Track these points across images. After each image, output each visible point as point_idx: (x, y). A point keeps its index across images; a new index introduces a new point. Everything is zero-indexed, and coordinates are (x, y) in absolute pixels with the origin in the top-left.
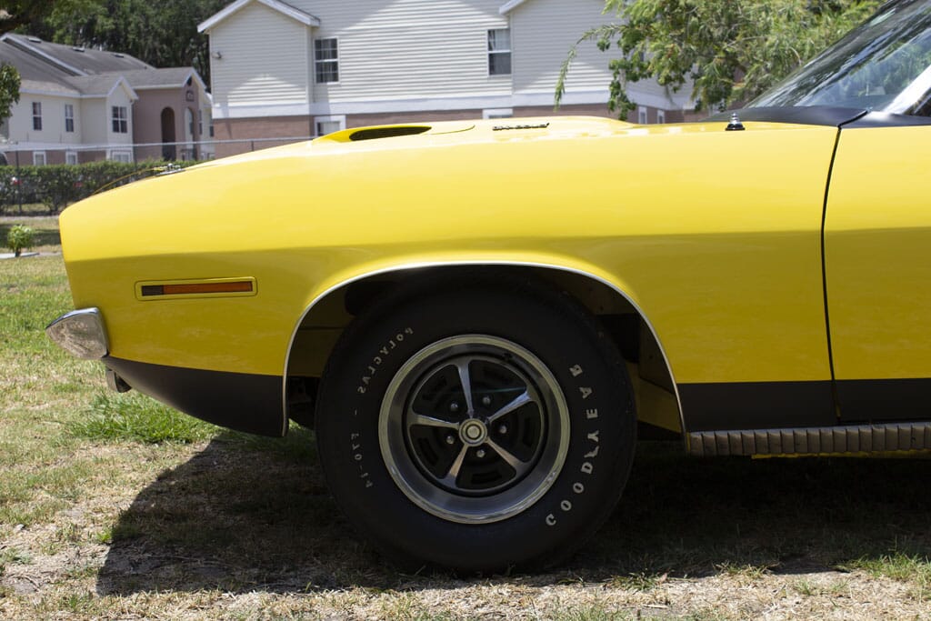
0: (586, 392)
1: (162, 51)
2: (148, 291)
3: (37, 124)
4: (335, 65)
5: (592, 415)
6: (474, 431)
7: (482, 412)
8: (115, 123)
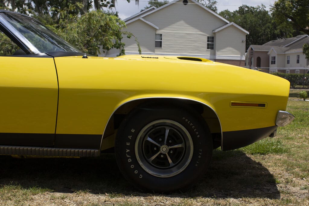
0: (130, 137)
1: (260, 40)
3: (298, 62)
4: (208, 41)
5: (128, 144)
6: (164, 149)
7: (162, 143)
8: (274, 59)
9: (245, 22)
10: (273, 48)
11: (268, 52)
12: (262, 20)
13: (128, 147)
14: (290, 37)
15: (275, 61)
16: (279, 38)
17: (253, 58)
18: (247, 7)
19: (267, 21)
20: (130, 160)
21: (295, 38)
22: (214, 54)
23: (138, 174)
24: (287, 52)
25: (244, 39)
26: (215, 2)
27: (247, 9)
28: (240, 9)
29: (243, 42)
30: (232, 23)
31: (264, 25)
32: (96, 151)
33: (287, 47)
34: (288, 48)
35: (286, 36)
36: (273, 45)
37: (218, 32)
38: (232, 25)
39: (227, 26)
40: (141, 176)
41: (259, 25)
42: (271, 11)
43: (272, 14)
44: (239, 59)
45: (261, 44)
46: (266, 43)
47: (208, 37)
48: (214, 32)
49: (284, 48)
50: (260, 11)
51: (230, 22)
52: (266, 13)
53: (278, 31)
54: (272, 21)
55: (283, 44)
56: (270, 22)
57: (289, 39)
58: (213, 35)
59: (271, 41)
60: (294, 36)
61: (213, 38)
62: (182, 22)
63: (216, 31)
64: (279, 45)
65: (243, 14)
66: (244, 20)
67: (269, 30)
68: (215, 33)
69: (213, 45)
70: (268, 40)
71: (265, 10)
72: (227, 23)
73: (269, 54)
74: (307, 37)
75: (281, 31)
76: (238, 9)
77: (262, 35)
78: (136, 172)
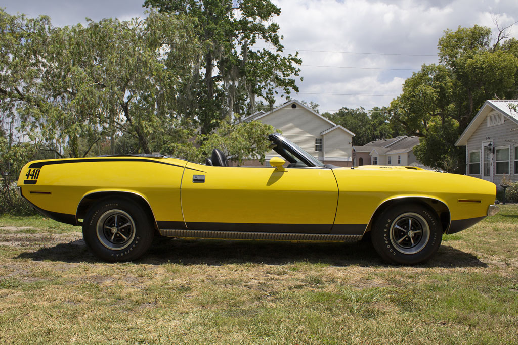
0: (387, 225)
1: (361, 141)
2: (480, 201)
3: (399, 162)
4: (316, 143)
5: (386, 230)
6: (411, 234)
7: (407, 229)
8: (376, 160)
9: (345, 124)
10: (375, 148)
11: (370, 153)
12: (362, 121)
13: (386, 233)
14: (390, 138)
15: (376, 162)
16: (378, 138)
17: (355, 159)
18: (346, 109)
19: (366, 123)
20: (387, 242)
21: (395, 139)
22: (323, 156)
23: (393, 252)
24: (388, 153)
25: (351, 140)
26: (317, 105)
27: (346, 111)
28: (340, 111)
29: (349, 144)
30: (339, 126)
31: (364, 126)
32: (360, 236)
33: (387, 147)
34: (389, 149)
35: (386, 137)
36: (374, 146)
37: (325, 134)
38: (339, 128)
39: (334, 128)
40: (395, 253)
41: (359, 126)
42: (370, 113)
43: (371, 116)
44: (346, 160)
45: (362, 145)
46: (367, 144)
47: (316, 139)
48: (321, 134)
49: (385, 149)
50: (360, 114)
51: (337, 124)
52: (365, 115)
53: (379, 132)
54: (372, 123)
55: (384, 145)
56: (369, 124)
57: (389, 140)
58: (321, 138)
59: (371, 142)
60: (394, 137)
61: (321, 140)
62: (291, 125)
63: (324, 133)
64: (380, 145)
65: (343, 116)
66: (344, 122)
67: (369, 131)
68: (322, 136)
69: (321, 147)
70: (369, 142)
71: (364, 112)
72: (334, 126)
73: (370, 154)
74: (406, 138)
75: (380, 133)
76: (338, 112)
77: (362, 136)
78: (391, 250)
